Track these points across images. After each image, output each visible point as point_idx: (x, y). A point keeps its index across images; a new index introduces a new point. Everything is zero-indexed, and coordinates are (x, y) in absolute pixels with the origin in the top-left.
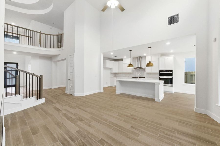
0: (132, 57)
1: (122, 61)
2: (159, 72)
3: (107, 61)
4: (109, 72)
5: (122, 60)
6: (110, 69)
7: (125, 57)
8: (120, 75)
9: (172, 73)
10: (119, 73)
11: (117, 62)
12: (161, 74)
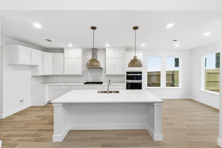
0: (83, 48)
1: (62, 54)
2: (125, 74)
3: (19, 46)
4: (29, 73)
5: (62, 50)
6: (33, 67)
7: (70, 45)
8: (55, 79)
9: (141, 76)
10: (54, 76)
11: (51, 54)
12: (128, 78)
